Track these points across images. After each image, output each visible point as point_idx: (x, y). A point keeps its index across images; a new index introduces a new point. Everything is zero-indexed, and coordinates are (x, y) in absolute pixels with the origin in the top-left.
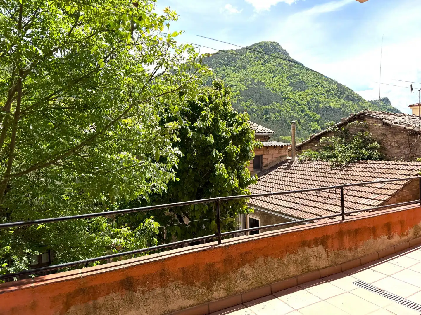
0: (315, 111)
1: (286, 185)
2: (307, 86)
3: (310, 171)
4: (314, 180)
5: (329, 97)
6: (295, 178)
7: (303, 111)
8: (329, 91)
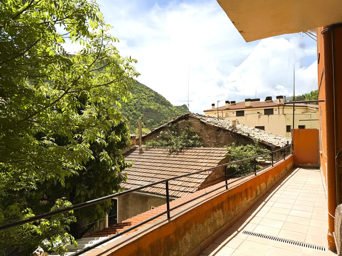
0: (139, 111)
1: (139, 168)
2: (134, 92)
3: (154, 156)
4: (159, 163)
5: (150, 101)
6: (144, 162)
7: (131, 111)
8: (149, 97)
